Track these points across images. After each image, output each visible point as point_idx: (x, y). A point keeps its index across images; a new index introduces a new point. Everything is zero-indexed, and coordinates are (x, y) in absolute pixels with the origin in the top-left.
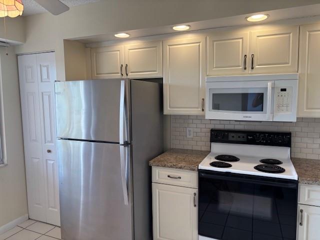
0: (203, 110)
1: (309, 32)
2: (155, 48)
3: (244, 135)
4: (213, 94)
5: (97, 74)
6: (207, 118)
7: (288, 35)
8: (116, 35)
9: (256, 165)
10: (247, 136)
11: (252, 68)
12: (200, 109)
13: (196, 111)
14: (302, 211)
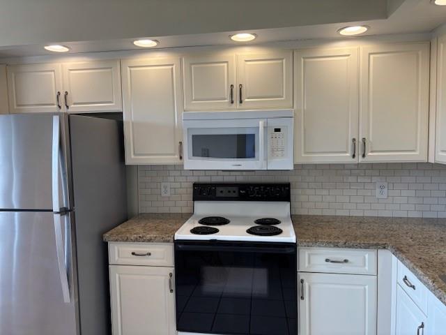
0: (181, 158)
1: (304, 58)
2: (109, 70)
3: (236, 189)
4: (193, 136)
5: (18, 105)
6: (186, 168)
7: (280, 61)
8: (46, 48)
9: (249, 227)
10: (239, 190)
11: (241, 102)
12: (177, 157)
13: (172, 159)
14: (302, 281)
